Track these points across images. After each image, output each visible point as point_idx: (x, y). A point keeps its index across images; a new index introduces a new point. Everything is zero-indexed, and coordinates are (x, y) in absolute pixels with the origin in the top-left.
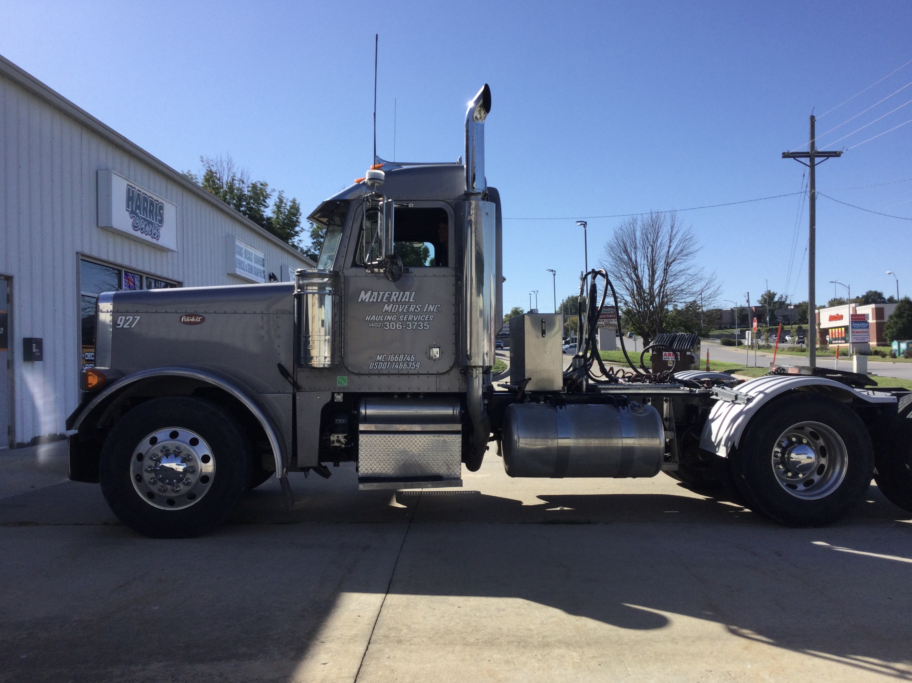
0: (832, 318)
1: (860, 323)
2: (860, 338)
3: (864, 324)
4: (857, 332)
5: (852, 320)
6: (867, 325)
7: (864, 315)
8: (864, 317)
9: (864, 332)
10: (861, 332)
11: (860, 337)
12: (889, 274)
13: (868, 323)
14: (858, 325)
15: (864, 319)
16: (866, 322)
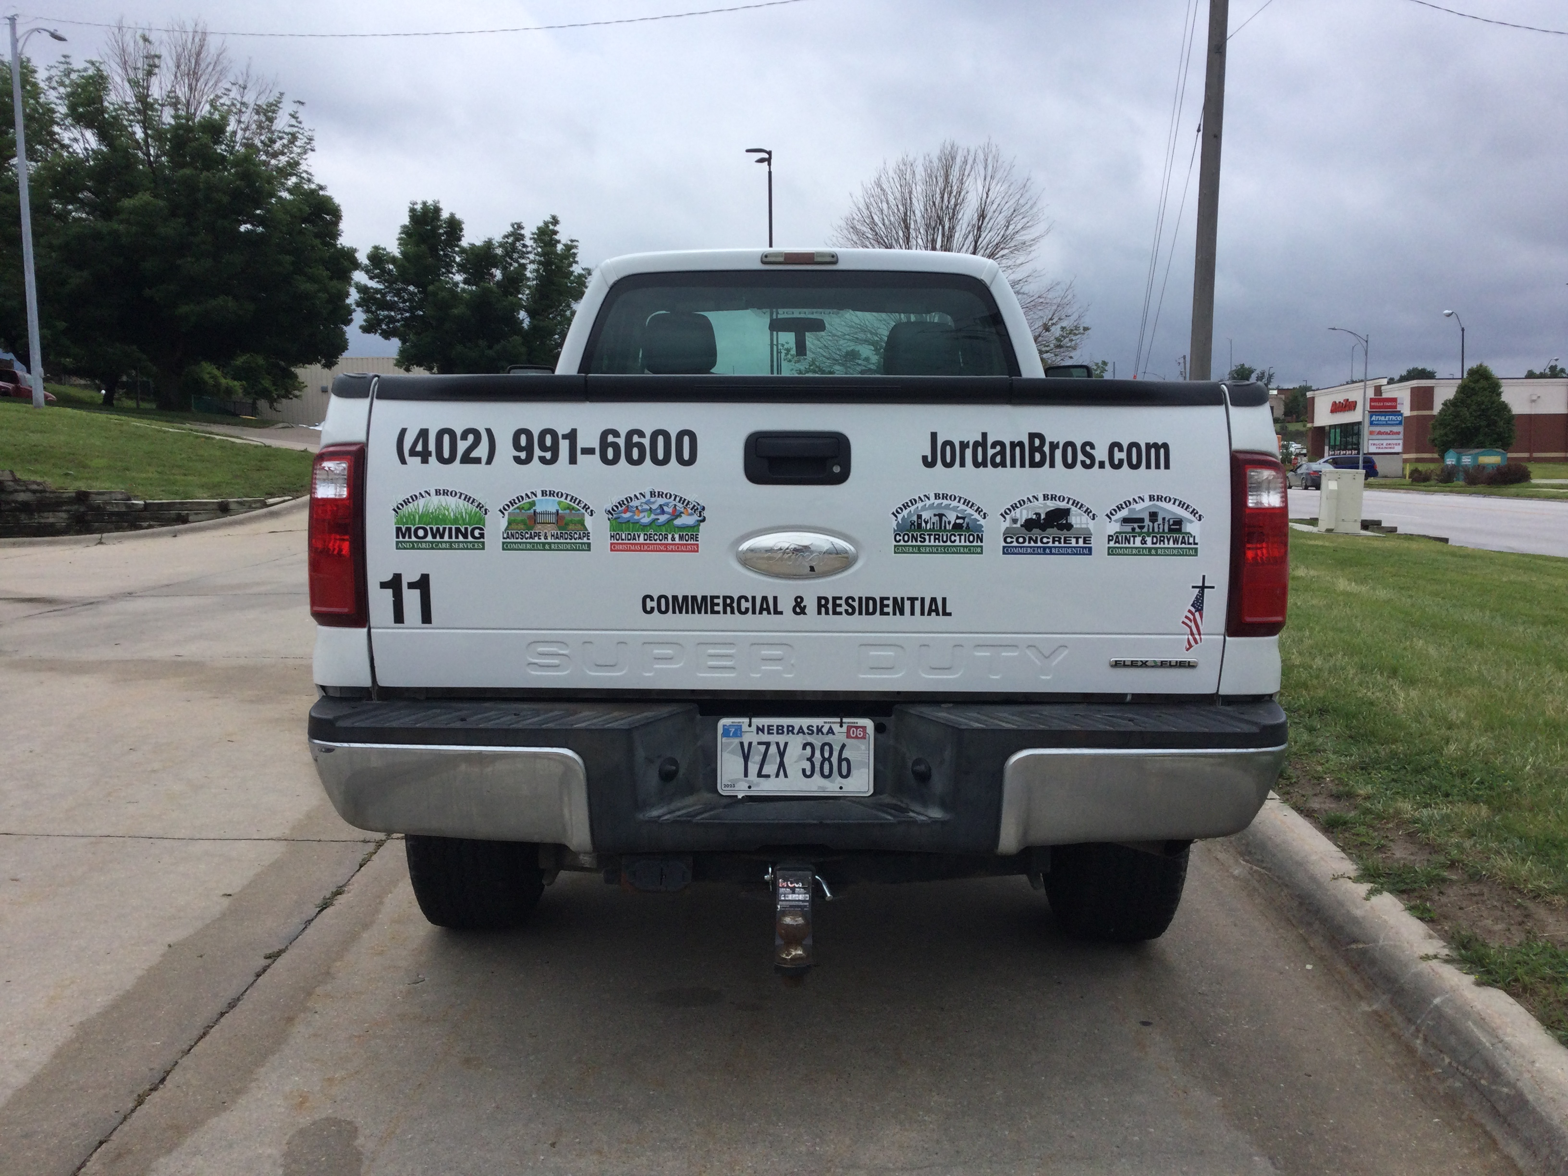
0: (1337, 408)
1: (1385, 416)
2: (1385, 446)
3: (1394, 418)
4: (1380, 433)
5: (1371, 407)
6: (1399, 418)
7: (1394, 400)
8: (1393, 404)
9: (1392, 433)
10: (1387, 433)
11: (1385, 442)
12: (1449, 315)
13: (1401, 415)
14: (1383, 418)
15: (1395, 407)
16: (1399, 413)
